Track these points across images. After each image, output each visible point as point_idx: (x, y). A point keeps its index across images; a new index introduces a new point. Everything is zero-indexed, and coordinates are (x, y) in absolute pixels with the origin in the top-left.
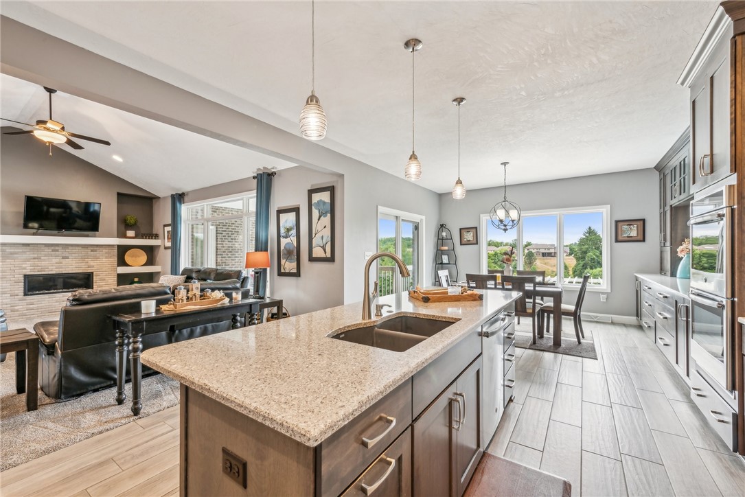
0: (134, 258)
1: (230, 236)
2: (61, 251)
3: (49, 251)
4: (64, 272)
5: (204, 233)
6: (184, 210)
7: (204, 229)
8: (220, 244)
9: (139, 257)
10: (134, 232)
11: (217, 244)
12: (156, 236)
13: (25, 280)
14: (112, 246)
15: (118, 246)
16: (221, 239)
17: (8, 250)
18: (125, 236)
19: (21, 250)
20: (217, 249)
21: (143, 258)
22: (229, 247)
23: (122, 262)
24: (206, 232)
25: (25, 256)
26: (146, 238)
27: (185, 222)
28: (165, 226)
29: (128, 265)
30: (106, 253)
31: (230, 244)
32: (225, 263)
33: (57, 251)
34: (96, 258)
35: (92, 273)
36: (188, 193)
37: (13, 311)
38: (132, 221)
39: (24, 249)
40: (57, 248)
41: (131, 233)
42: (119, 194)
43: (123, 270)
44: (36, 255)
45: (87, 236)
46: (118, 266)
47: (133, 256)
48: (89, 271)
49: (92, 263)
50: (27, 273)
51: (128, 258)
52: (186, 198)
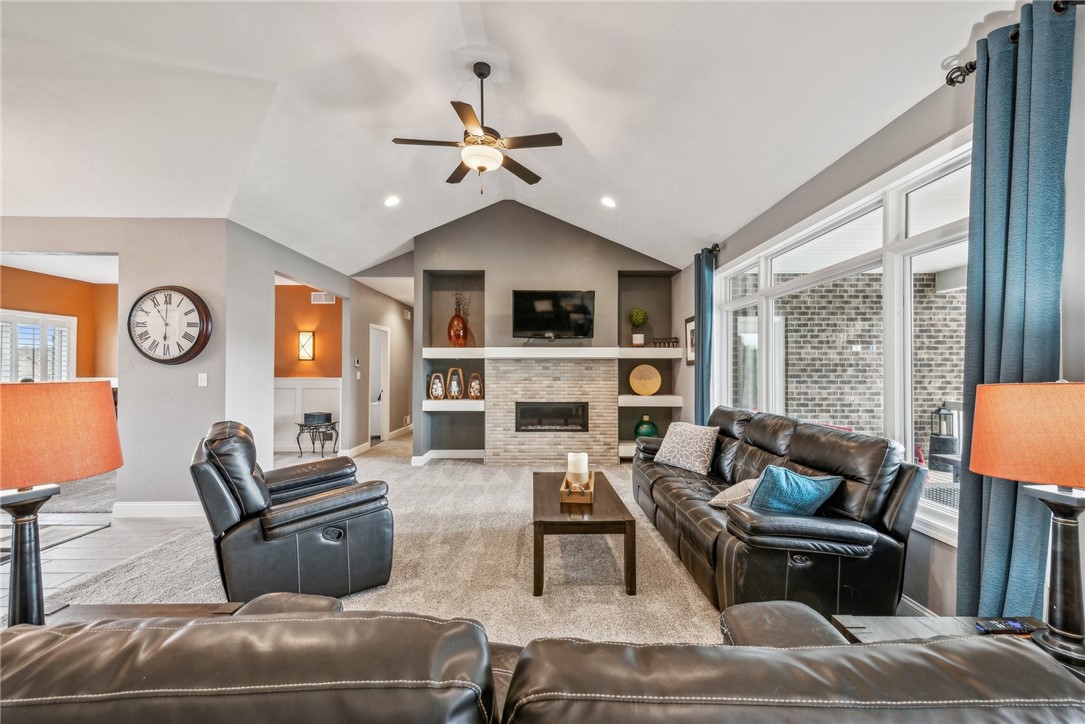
0: (642, 381)
1: (817, 336)
2: (553, 370)
3: (539, 368)
4: (555, 401)
5: (759, 332)
6: (720, 282)
7: (759, 324)
8: (793, 354)
9: (650, 378)
10: (642, 336)
11: (787, 354)
12: (674, 342)
13: (517, 409)
14: (610, 360)
15: (620, 360)
16: (797, 342)
17: (503, 368)
18: (631, 345)
19: (512, 368)
20: (787, 365)
21: (656, 381)
22: (813, 359)
23: (625, 388)
24: (763, 331)
25: (514, 376)
26: (660, 346)
27: (720, 307)
28: (688, 321)
29: (634, 394)
30: (605, 372)
31: (816, 354)
32: (806, 394)
33: (548, 368)
34: (592, 380)
35: (587, 403)
36: (725, 244)
37: (505, 451)
38: (639, 318)
39: (517, 366)
40: (548, 365)
41: (638, 338)
42: (622, 275)
43: (626, 401)
44: (527, 375)
45: (581, 345)
46: (620, 394)
47: (641, 378)
48: (584, 401)
49: (587, 388)
50: (520, 400)
51: (634, 382)
52: (722, 257)
